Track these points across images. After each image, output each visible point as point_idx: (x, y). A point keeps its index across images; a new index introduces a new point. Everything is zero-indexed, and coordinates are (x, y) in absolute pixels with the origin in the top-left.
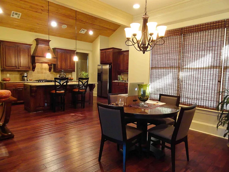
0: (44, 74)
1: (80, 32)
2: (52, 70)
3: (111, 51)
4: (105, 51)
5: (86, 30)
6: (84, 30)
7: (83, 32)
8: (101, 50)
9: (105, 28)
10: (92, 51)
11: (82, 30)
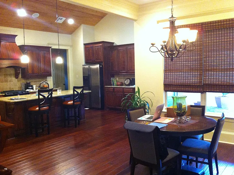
0: (9, 83)
1: (55, 22)
2: (20, 76)
3: (101, 46)
4: (91, 46)
5: (64, 19)
6: (61, 19)
7: (60, 21)
8: (85, 44)
9: (90, 14)
10: (71, 46)
11: (59, 19)
